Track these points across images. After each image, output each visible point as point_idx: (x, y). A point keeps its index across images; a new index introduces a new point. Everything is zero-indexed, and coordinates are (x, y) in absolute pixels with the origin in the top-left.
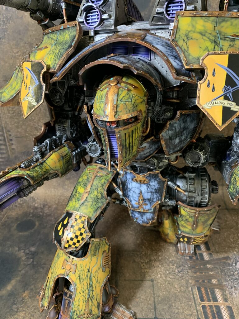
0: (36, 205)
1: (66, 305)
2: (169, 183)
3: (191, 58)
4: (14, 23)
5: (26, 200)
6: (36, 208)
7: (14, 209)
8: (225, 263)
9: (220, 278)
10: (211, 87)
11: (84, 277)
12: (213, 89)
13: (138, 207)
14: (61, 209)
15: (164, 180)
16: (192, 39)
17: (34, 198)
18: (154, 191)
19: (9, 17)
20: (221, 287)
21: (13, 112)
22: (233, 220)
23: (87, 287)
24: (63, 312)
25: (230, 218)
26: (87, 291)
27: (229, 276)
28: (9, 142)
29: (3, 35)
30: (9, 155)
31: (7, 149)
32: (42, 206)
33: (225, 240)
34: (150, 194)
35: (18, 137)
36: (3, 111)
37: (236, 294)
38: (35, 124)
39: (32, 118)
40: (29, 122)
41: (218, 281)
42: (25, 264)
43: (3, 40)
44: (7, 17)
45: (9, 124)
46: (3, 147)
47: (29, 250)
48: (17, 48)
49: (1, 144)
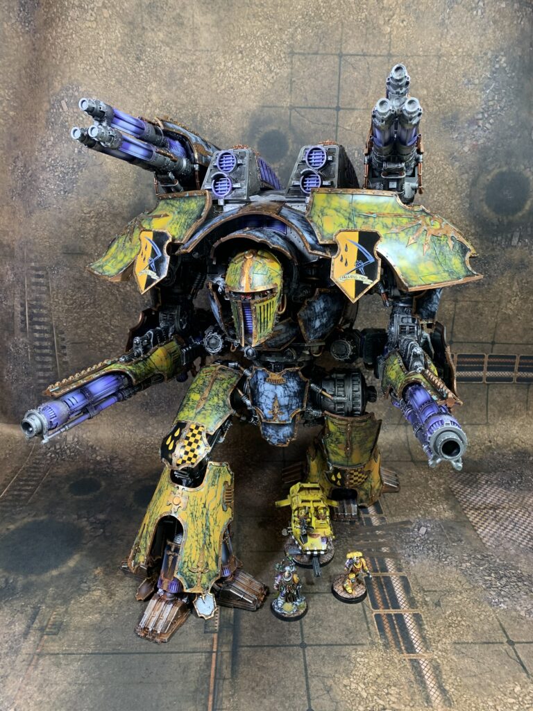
0: (98, 458)
1: (170, 563)
2: (312, 385)
3: (325, 234)
4: (89, 171)
5: (81, 451)
6: (99, 463)
7: (61, 464)
8: (402, 528)
9: (394, 545)
10: (344, 261)
11: (198, 515)
12: (346, 264)
13: (273, 418)
14: (142, 463)
15: (305, 380)
16: (327, 215)
17: (94, 447)
18: (292, 394)
19: (81, 164)
20: (393, 555)
21: (72, 302)
22: (423, 475)
23: (201, 529)
24: (164, 576)
25: (417, 473)
26: (202, 535)
27: (407, 543)
28: (59, 351)
29: (71, 187)
30: (57, 374)
31: (55, 362)
32: (109, 459)
33: (405, 501)
34: (287, 398)
35: (76, 343)
36: (57, 300)
37: (414, 562)
38: (106, 322)
39: (101, 313)
40: (96, 319)
41: (391, 549)
42: (91, 536)
43: (70, 195)
44: (79, 163)
45: (64, 320)
46: (49, 359)
47: (96, 518)
48: (89, 207)
49: (47, 355)
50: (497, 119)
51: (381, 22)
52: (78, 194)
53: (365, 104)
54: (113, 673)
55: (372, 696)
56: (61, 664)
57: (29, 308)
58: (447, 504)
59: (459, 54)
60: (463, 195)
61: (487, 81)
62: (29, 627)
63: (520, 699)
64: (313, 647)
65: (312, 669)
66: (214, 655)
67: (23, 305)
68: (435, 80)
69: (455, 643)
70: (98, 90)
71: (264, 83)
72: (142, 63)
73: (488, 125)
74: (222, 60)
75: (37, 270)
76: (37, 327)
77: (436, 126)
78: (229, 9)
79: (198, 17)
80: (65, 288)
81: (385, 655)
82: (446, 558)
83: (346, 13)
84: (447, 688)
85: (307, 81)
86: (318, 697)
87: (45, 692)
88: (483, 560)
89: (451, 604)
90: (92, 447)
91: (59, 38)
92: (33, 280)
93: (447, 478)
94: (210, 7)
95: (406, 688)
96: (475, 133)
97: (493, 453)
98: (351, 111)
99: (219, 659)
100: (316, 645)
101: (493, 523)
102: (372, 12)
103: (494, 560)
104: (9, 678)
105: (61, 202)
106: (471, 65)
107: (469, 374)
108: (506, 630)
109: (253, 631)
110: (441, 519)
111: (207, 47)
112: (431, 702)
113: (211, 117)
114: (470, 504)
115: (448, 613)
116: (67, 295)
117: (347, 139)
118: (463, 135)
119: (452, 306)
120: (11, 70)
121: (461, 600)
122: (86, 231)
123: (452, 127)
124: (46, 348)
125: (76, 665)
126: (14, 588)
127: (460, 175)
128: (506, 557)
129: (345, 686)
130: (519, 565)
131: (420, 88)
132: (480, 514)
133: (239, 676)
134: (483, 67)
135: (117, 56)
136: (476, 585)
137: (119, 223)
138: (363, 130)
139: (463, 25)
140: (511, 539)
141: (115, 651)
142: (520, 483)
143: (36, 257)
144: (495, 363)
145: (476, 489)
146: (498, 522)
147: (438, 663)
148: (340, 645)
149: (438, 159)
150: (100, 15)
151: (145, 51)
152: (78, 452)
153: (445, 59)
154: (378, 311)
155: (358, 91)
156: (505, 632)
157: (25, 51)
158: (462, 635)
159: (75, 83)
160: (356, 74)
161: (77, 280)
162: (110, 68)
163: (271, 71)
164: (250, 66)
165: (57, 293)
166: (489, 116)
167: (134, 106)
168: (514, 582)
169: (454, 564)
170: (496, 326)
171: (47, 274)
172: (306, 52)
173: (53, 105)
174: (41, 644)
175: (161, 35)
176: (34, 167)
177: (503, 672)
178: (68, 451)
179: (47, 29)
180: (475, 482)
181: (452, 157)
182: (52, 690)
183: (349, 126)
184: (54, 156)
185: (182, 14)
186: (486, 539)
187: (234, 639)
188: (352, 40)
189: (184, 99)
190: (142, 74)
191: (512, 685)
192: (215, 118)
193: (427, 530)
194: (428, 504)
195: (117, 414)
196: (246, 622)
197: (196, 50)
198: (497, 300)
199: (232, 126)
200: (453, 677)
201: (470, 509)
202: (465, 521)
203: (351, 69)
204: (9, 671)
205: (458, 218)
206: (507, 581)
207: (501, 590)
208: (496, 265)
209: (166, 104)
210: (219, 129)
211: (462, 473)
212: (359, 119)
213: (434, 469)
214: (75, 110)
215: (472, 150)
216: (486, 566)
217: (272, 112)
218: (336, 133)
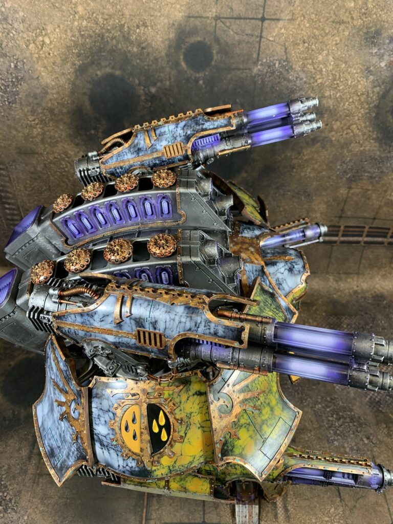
4: (28, 84)
19: (19, 78)
21: (31, 189)
29: (13, 98)
36: (19, 188)
43: (14, 105)
44: (17, 77)
45: (27, 202)
48: (33, 115)
52: (21, 104)
53: (291, 14)
54: (85, 490)
60: (372, 105)
62: (31, 452)
63: (332, 519)
70: (23, 6)
76: (7, 206)
77: (358, 39)
80: (24, 179)
82: (306, 400)
84: (289, 508)
86: (209, 513)
87: (45, 504)
88: (330, 402)
89: (302, 441)
97: (357, 297)
98: (276, 21)
103: (338, 402)
104: (23, 492)
105: (8, 111)
112: (277, 518)
113: (138, 27)
116: (27, 184)
117: (269, 50)
118: (382, 51)
119: (346, 192)
121: (309, 437)
122: (34, 135)
123: (373, 42)
126: (19, 420)
127: (372, 88)
128: (346, 400)
130: (354, 408)
136: (322, 424)
137: (61, 127)
138: (286, 41)
142: (372, 327)
144: (373, 232)
149: (355, 71)
154: (284, 194)
161: (32, 173)
165: (18, 183)
167: (61, 19)
168: (348, 422)
170: (379, 208)
171: (7, 168)
174: (40, 466)
177: (326, 497)
181: (368, 71)
182: (49, 502)
183: (272, 37)
189: (110, 9)
191: (329, 507)
192: (142, 28)
198: (384, 189)
199: (158, 36)
200: (294, 500)
204: (22, 487)
205: (363, 125)
206: (343, 422)
207: (337, 430)
208: (389, 164)
209: (92, 15)
210: (146, 39)
211: (331, 316)
212: (283, 30)
213: (312, 312)
214: (5, 26)
215: (388, 65)
216: (332, 408)
217: (197, 22)
218: (260, 44)
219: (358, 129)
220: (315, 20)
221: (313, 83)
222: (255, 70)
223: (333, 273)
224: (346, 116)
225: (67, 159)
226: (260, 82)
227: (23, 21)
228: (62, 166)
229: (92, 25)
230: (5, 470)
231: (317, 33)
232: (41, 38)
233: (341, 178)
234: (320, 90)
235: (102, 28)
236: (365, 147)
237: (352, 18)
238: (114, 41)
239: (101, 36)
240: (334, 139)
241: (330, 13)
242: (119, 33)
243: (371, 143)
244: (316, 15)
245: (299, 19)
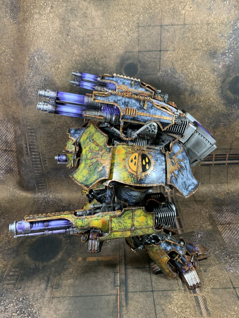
0: (64, 204)
4: (50, 87)
5: (56, 201)
7: (48, 208)
8: (191, 235)
19: (46, 84)
21: (47, 142)
22: (199, 208)
25: (197, 207)
28: (43, 162)
30: (43, 171)
31: (42, 167)
32: (68, 205)
33: (192, 222)
35: (50, 159)
36: (40, 142)
38: (62, 149)
40: (58, 148)
42: (65, 243)
43: (42, 98)
45: (44, 150)
46: (39, 166)
47: (66, 234)
49: (38, 164)
50: (235, 52)
51: (181, 9)
53: (173, 48)
54: (81, 305)
55: (180, 313)
56: (61, 301)
57: (29, 145)
58: (209, 222)
59: (218, 23)
60: (218, 87)
61: (230, 35)
62: (47, 286)
63: (237, 312)
64: (156, 292)
65: (156, 301)
66: (119, 296)
67: (26, 144)
68: (206, 35)
69: (212, 289)
70: (50, 51)
71: (126, 41)
72: (69, 37)
73: (231, 55)
74: (106, 32)
75: (31, 130)
76: (33, 153)
77: (206, 56)
78: (108, 8)
79: (94, 13)
80: (43, 137)
81: (184, 294)
83: (164, 5)
84: (209, 308)
85: (146, 39)
86: (159, 314)
87: (57, 314)
88: (224, 249)
89: (211, 271)
90: (60, 199)
91: (31, 28)
92: (30, 134)
93: (210, 209)
94: (99, 7)
95: (193, 309)
96: (224, 59)
97: (229, 196)
98: (167, 51)
99: (121, 298)
100: (158, 291)
101: (228, 231)
102: (176, 4)
103: (228, 249)
104: (43, 308)
106: (223, 28)
107: (220, 162)
108: (233, 282)
109: (133, 285)
110: (207, 230)
111: (99, 26)
112: (202, 315)
113: (102, 58)
114: (219, 222)
115: (209, 275)
116: (45, 140)
117: (165, 64)
118: (219, 60)
120: (10, 40)
121: (215, 269)
123: (214, 57)
124: (38, 161)
125: (67, 302)
126: (39, 269)
127: (217, 78)
128: (233, 248)
129: (169, 308)
131: (198, 39)
132: (223, 227)
133: (129, 305)
134: (229, 28)
135: (58, 35)
136: (221, 261)
138: (172, 60)
139: (220, 9)
140: (236, 239)
141: (81, 295)
143: (30, 124)
144: (231, 157)
145: (222, 214)
146: (231, 230)
147: (205, 297)
148: (167, 290)
149: (207, 71)
150: (49, 17)
151: (70, 31)
152: (55, 202)
153: (211, 25)
155: (169, 42)
156: (232, 283)
157: (15, 32)
158: (215, 285)
159: (40, 49)
160: (169, 34)
161: (48, 133)
162: (55, 41)
163: (129, 36)
164: (119, 34)
165: (40, 139)
166: (231, 51)
167: (67, 56)
168: (236, 260)
169: (212, 252)
170: (232, 142)
171: (35, 131)
172: (145, 26)
173: (31, 59)
174: (53, 293)
175: (77, 22)
176: (25, 85)
177: (230, 301)
178: (51, 202)
179: (25, 23)
180: (221, 211)
181: (214, 70)
182: (59, 312)
183: (166, 58)
184: (34, 81)
185: (86, 12)
186: (225, 239)
187: (126, 289)
188: (167, 18)
189: (89, 51)
190: (70, 42)
191: (234, 307)
192: (104, 59)
193: (201, 236)
194: (201, 223)
195: (70, 185)
196: (129, 281)
197: (94, 28)
198: (233, 131)
199: (112, 62)
200: (211, 304)
201: (219, 225)
202: (217, 231)
203: (167, 32)
204: (42, 305)
205: (216, 97)
206: (234, 259)
207: (231, 264)
208: (233, 117)
209: (81, 54)
210: (106, 63)
211: (216, 206)
212: (170, 55)
213: (204, 205)
214: (41, 61)
215: (223, 67)
216: (225, 252)
217: (130, 54)
218: (160, 62)
219: (214, 100)
220: (185, 49)
221: (188, 78)
222: (159, 74)
223: (213, 183)
224: (207, 93)
225: (66, 125)
226: (161, 80)
227: (50, 58)
228: (64, 129)
229: (81, 59)
230: (31, 296)
231: (186, 55)
232: (57, 65)
233: (209, 127)
234: (192, 82)
235: (86, 60)
236: (219, 109)
237: (202, 47)
238: (91, 65)
239: (85, 63)
240: (202, 106)
241: (191, 46)
242: (93, 61)
243: (221, 106)
244: (185, 47)
245: (177, 50)
